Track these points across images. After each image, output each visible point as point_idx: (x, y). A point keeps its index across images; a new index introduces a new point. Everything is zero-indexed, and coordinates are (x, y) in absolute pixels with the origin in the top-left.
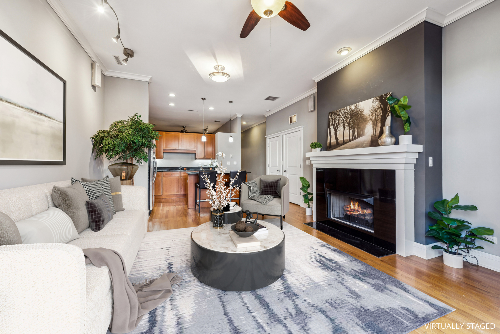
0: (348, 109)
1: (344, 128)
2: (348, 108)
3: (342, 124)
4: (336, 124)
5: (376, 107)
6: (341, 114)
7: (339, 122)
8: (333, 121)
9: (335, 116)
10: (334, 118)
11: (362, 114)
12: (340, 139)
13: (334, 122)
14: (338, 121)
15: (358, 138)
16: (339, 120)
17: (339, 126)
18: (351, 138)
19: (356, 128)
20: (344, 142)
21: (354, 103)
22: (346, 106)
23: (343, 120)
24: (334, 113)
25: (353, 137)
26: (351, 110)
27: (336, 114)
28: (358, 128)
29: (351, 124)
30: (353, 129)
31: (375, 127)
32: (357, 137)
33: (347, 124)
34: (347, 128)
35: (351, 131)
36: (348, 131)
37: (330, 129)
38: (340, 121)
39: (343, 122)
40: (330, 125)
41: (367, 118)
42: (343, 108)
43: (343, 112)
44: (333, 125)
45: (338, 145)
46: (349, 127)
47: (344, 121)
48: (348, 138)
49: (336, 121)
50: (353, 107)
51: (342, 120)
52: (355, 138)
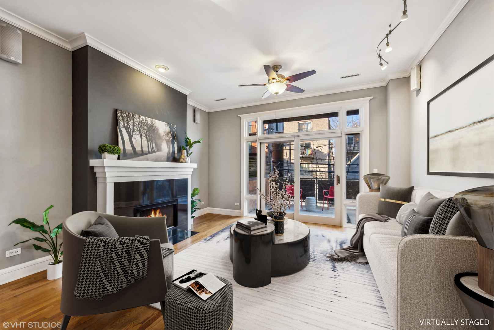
0: (144, 119)
1: (141, 138)
2: (144, 118)
3: (138, 132)
4: (131, 129)
5: (168, 131)
6: (135, 120)
7: (133, 128)
8: (126, 124)
9: (127, 119)
10: (127, 121)
11: (158, 132)
12: (138, 149)
13: (127, 125)
14: (132, 126)
15: (156, 152)
16: (133, 126)
17: (134, 133)
18: (150, 150)
19: (154, 142)
20: (143, 153)
21: (151, 118)
22: (142, 115)
23: (140, 128)
24: (125, 113)
25: (152, 150)
26: (148, 123)
27: (128, 116)
28: (156, 143)
29: (149, 137)
30: (151, 142)
31: (169, 146)
32: (155, 150)
33: (144, 135)
34: (144, 139)
35: (149, 143)
36: (146, 142)
37: (121, 132)
38: (135, 128)
39: (140, 131)
40: (121, 126)
41: (162, 136)
42: (138, 114)
43: (138, 119)
44: (124, 127)
45: (135, 154)
46: (147, 138)
47: (140, 130)
48: (147, 150)
49: (129, 126)
50: (149, 120)
51: (138, 127)
52: (154, 152)
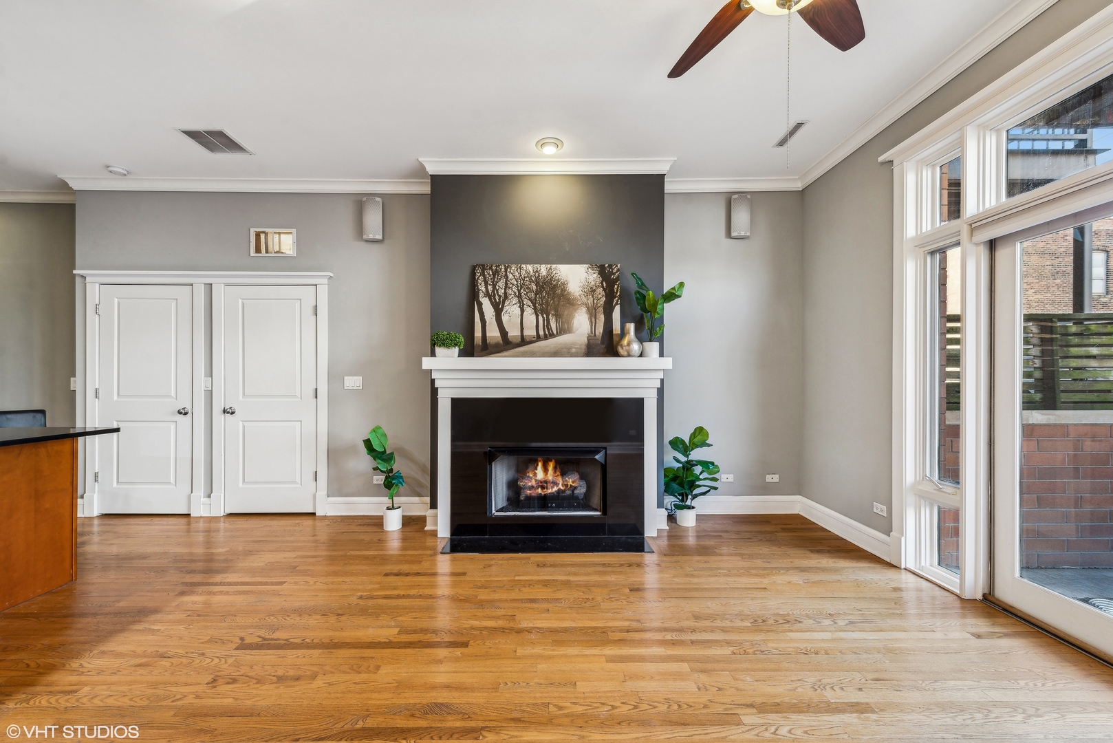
0: (531, 270)
1: (522, 311)
2: (530, 268)
3: (515, 300)
4: (500, 297)
5: (593, 283)
6: (510, 276)
7: (505, 293)
8: (490, 288)
9: (494, 277)
10: (493, 282)
11: (566, 290)
12: (514, 333)
13: (493, 291)
14: (503, 291)
15: (558, 335)
16: (505, 289)
17: (507, 303)
18: (541, 333)
19: (552, 314)
20: (524, 341)
21: (546, 263)
22: (526, 263)
23: (519, 291)
24: (491, 268)
25: (547, 333)
26: (539, 276)
27: (496, 273)
28: (558, 316)
29: (541, 305)
30: (545, 316)
31: (593, 320)
32: (555, 332)
33: (530, 303)
34: (529, 312)
35: (540, 318)
36: (533, 318)
37: (480, 305)
38: (510, 291)
39: (519, 297)
40: (481, 294)
41: (575, 299)
42: (516, 263)
43: (517, 274)
44: (487, 295)
45: (506, 345)
46: (535, 309)
47: (520, 294)
48: (534, 333)
49: (497, 290)
50: (543, 269)
51: (515, 290)
52: (552, 335)
